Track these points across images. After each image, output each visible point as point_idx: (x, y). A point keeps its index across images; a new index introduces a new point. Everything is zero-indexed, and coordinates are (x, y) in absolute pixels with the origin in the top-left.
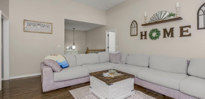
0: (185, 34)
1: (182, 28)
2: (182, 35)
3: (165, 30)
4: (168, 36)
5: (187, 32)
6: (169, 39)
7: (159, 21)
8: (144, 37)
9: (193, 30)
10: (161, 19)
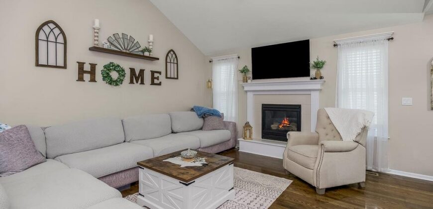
0: (156, 81)
1: (153, 73)
2: (153, 83)
3: (132, 71)
4: (137, 82)
5: (158, 80)
6: (137, 86)
7: (125, 51)
8: (87, 77)
9: (162, 78)
10: (128, 49)
